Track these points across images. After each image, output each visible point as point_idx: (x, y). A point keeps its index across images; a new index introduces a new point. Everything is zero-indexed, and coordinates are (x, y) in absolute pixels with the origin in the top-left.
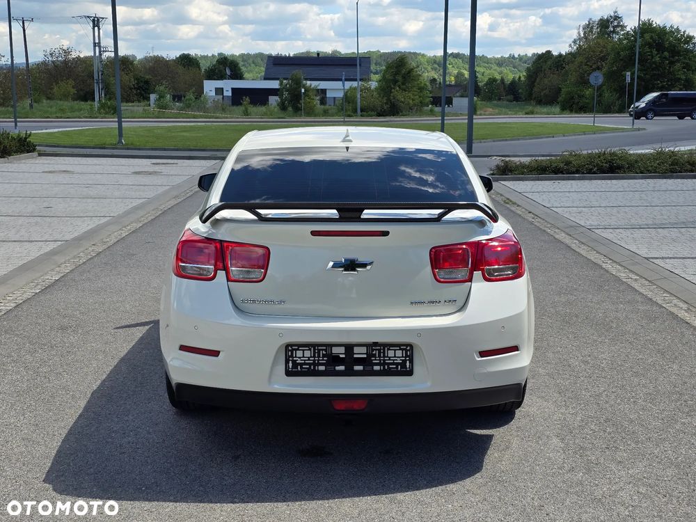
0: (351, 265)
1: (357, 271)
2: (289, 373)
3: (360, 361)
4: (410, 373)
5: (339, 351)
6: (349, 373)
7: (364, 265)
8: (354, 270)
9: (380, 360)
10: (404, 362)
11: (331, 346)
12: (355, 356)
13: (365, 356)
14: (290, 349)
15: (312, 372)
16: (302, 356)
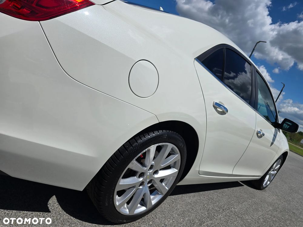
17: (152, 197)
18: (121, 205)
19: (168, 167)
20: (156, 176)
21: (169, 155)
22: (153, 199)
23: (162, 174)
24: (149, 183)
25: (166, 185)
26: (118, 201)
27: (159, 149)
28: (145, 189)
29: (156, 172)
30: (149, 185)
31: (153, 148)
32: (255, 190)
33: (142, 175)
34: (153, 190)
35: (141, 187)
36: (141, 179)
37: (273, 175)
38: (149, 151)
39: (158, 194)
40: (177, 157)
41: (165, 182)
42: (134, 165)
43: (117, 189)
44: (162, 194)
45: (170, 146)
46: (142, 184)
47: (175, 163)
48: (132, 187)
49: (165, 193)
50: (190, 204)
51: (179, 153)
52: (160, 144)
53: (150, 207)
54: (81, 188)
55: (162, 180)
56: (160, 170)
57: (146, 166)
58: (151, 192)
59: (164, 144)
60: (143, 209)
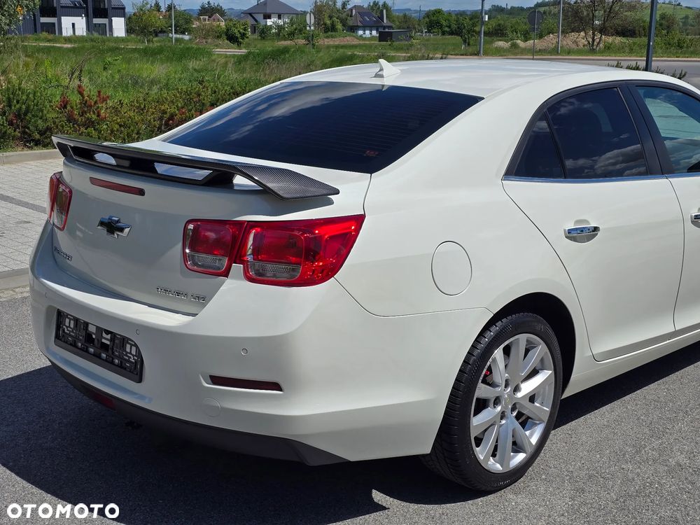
1: (117, 235)
2: (58, 342)
3: (104, 347)
4: (138, 378)
5: (92, 329)
6: (95, 358)
7: (122, 229)
8: (114, 233)
9: (119, 352)
10: (136, 363)
12: (103, 341)
13: (108, 343)
14: (61, 315)
15: (72, 348)
16: (69, 325)
17: (528, 433)
18: (487, 459)
19: (534, 373)
20: (519, 395)
21: (527, 351)
22: (532, 435)
23: (527, 387)
24: (513, 409)
25: (542, 404)
26: (481, 453)
27: (507, 351)
28: (510, 422)
29: (517, 389)
30: (515, 414)
31: (498, 353)
33: (497, 401)
34: (525, 421)
35: (503, 422)
36: (499, 408)
38: (494, 360)
39: (536, 425)
40: (541, 350)
41: (540, 399)
42: (482, 391)
43: (474, 433)
44: (541, 421)
45: (522, 338)
46: (503, 416)
47: (542, 360)
48: (492, 425)
49: (546, 418)
50: (608, 426)
51: (542, 342)
52: (506, 343)
53: (530, 450)
54: (427, 449)
55: (532, 399)
56: (522, 382)
57: (498, 386)
58: (523, 425)
59: (511, 340)
60: (521, 457)
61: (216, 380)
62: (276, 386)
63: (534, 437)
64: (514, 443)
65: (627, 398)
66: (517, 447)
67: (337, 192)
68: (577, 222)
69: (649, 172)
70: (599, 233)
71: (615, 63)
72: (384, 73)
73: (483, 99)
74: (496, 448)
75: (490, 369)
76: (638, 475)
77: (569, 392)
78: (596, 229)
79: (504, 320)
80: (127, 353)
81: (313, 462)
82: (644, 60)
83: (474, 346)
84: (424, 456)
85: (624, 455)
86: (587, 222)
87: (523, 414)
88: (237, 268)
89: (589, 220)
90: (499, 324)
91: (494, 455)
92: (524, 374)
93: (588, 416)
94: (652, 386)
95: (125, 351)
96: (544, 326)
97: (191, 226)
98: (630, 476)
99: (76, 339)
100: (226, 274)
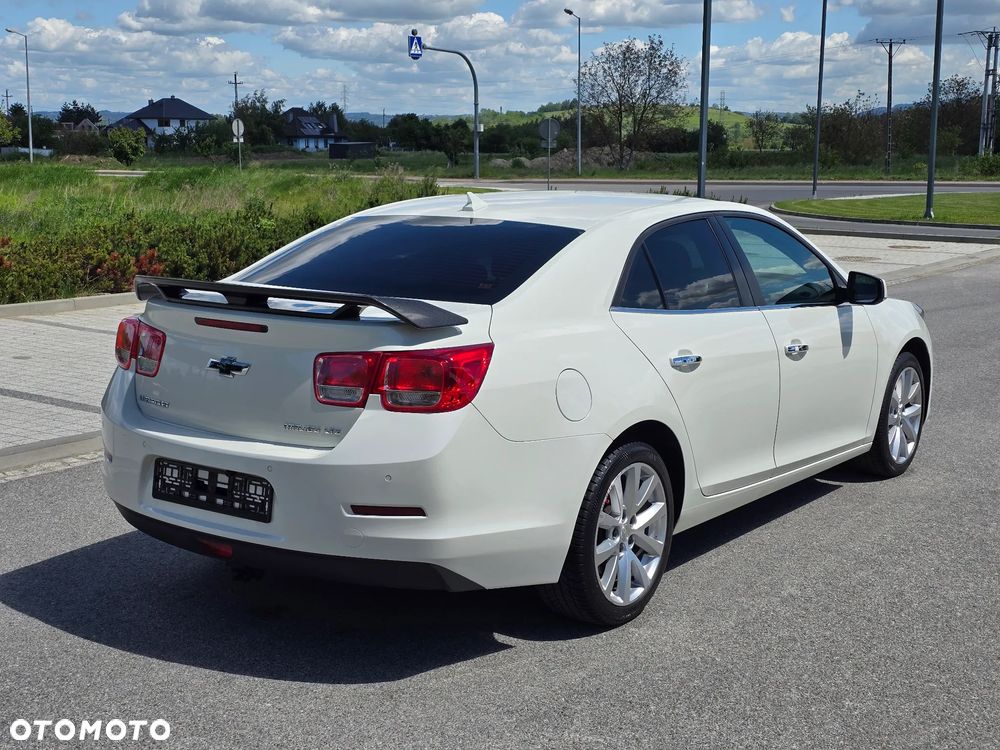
0: (227, 367)
1: (233, 375)
2: (157, 494)
3: (221, 493)
4: (266, 518)
5: (203, 475)
6: (210, 506)
7: (239, 369)
8: (229, 373)
9: (240, 495)
10: (264, 502)
11: (196, 468)
12: (219, 485)
13: (226, 487)
14: (160, 464)
15: (177, 498)
16: (172, 474)
17: (645, 567)
18: (609, 591)
19: (647, 506)
20: (636, 527)
21: (641, 482)
22: (648, 568)
23: (643, 519)
24: (630, 542)
25: (656, 536)
26: (605, 584)
27: (624, 479)
28: (627, 555)
29: (633, 521)
30: (632, 546)
31: (616, 482)
32: (878, 483)
33: (616, 532)
34: (641, 554)
35: (622, 554)
36: (618, 539)
37: (912, 419)
38: (613, 487)
39: (652, 558)
40: (654, 480)
41: (654, 532)
42: (604, 519)
43: (597, 563)
44: (657, 555)
45: (638, 467)
46: (621, 547)
47: (655, 493)
48: (612, 556)
49: (661, 553)
50: (715, 568)
51: (654, 471)
52: (624, 471)
53: (648, 584)
54: (555, 579)
55: (647, 531)
56: (638, 513)
57: (617, 516)
58: (640, 558)
59: (628, 468)
60: (639, 591)
61: (357, 509)
62: (419, 511)
63: (651, 570)
64: (633, 578)
65: (731, 543)
66: (636, 582)
67: (465, 321)
68: (680, 352)
69: (741, 304)
70: (702, 363)
71: (659, 188)
72: (473, 206)
73: (584, 231)
74: (616, 584)
75: (609, 498)
76: (753, 606)
77: (679, 529)
78: (699, 359)
79: (621, 448)
80: (250, 494)
81: (455, 588)
82: (694, 183)
83: (595, 475)
84: (552, 584)
85: (737, 590)
86: (689, 352)
87: (639, 548)
88: (374, 398)
89: (691, 349)
90: (616, 452)
91: (614, 590)
92: (639, 504)
93: (695, 560)
94: (755, 531)
95: (248, 492)
96: (656, 457)
97: (321, 360)
98: (746, 607)
99: (182, 488)
100: (363, 404)
